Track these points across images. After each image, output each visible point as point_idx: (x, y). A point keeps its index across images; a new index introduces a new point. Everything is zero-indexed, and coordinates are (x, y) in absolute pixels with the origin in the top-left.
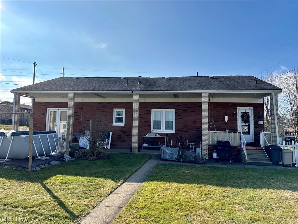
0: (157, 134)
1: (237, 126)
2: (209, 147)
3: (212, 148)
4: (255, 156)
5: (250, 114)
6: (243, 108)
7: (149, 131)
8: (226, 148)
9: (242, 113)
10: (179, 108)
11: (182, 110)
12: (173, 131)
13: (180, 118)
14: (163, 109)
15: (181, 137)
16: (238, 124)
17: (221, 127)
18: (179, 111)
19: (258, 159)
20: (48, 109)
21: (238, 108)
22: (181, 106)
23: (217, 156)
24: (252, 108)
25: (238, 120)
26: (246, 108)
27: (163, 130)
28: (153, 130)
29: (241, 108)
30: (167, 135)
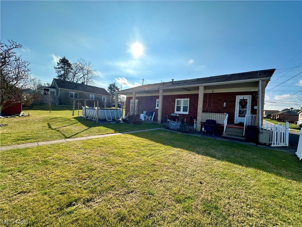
0: (177, 114)
1: (235, 110)
2: (202, 123)
3: (203, 124)
4: (233, 133)
5: (248, 101)
6: (242, 96)
7: (173, 112)
8: (211, 125)
9: (240, 100)
10: (192, 98)
11: (193, 99)
12: (187, 113)
13: (192, 104)
14: (182, 99)
15: (191, 117)
16: (236, 109)
17: (221, 111)
18: (192, 99)
19: (234, 135)
20: (131, 100)
21: (237, 96)
22: (194, 96)
23: (204, 130)
24: (250, 96)
25: (236, 105)
26: (244, 96)
27: (181, 112)
28: (176, 112)
29: (239, 96)
30: (183, 115)
